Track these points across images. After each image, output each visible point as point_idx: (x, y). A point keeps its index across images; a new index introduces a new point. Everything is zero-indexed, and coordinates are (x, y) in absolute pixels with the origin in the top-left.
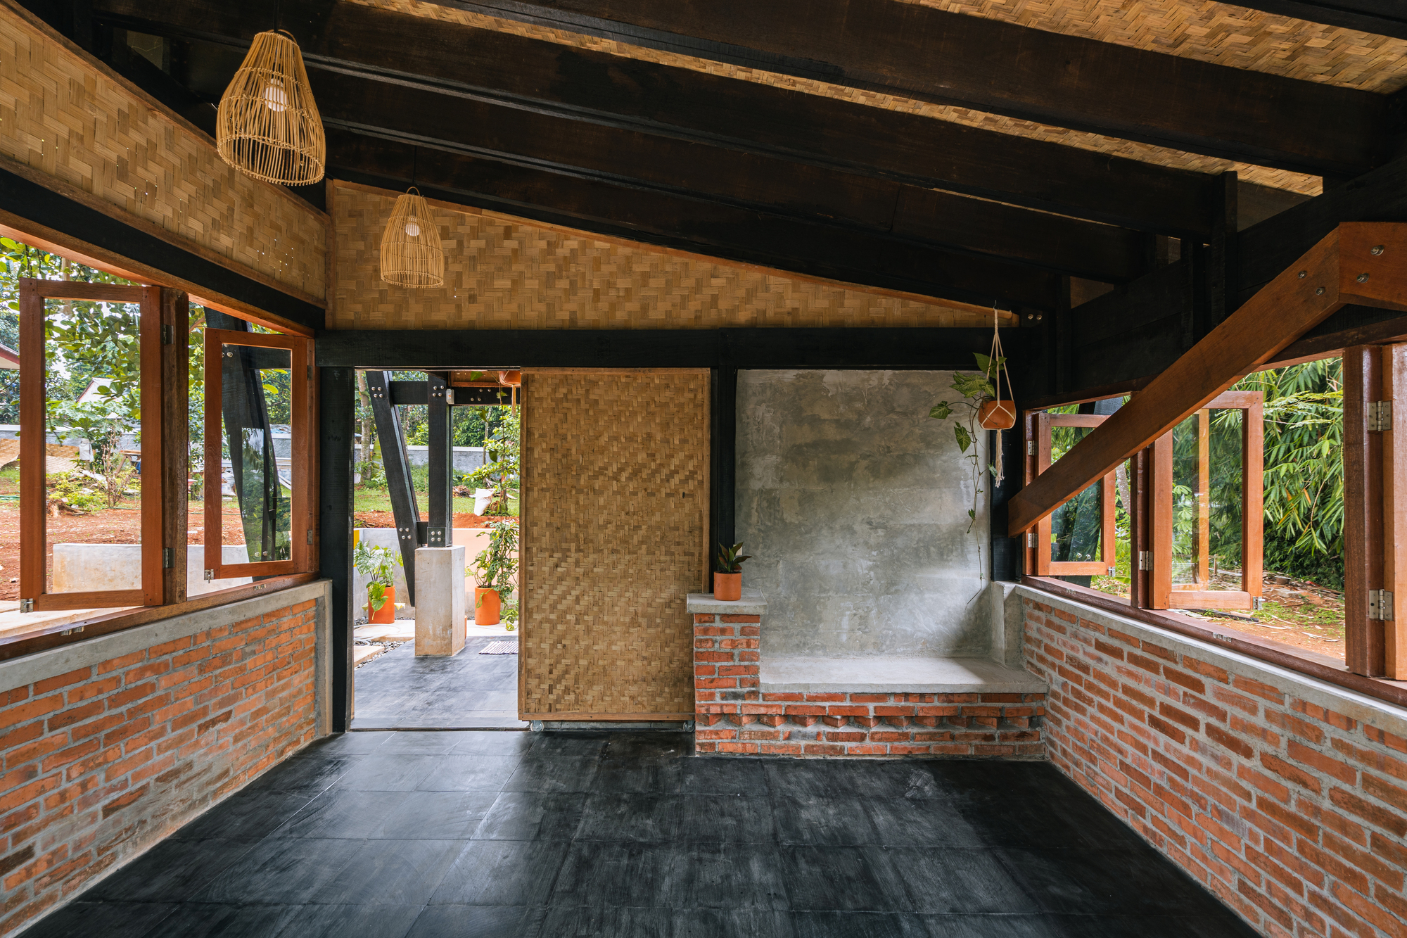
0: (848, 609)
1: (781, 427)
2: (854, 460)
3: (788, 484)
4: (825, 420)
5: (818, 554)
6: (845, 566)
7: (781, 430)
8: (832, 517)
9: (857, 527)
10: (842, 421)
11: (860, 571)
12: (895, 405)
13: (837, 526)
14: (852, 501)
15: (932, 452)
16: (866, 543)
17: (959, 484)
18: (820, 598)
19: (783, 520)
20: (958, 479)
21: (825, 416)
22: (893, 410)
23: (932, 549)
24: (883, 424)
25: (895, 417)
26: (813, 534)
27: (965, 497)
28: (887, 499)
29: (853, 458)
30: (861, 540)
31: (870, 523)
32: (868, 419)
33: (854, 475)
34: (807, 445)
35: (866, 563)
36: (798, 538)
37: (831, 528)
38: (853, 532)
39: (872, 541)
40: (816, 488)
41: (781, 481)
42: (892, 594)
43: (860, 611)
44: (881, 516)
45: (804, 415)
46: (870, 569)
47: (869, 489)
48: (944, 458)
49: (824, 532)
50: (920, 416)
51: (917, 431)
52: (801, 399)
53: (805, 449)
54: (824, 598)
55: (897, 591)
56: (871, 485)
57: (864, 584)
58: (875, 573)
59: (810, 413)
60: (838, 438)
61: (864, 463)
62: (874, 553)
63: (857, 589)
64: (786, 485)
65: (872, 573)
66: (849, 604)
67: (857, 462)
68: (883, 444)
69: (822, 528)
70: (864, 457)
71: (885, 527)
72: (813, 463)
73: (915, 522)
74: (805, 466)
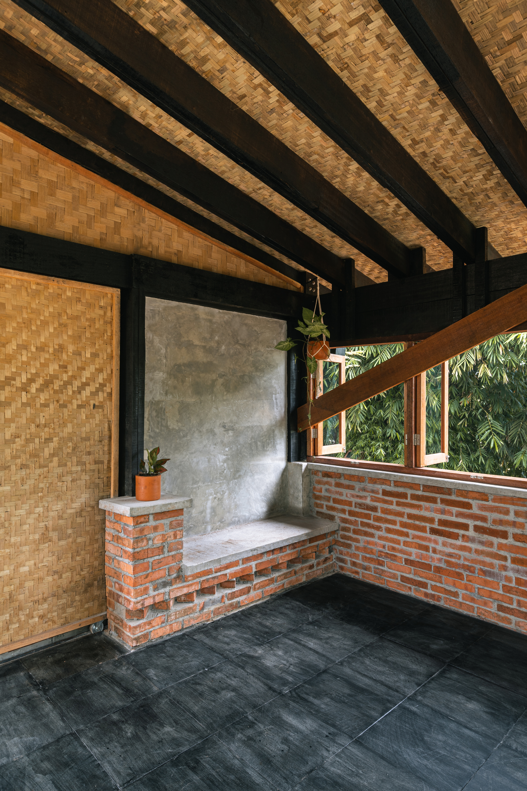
0: (211, 494)
1: (166, 348)
2: (215, 378)
3: (171, 396)
4: (196, 346)
5: (192, 453)
6: (209, 461)
7: (166, 351)
8: (201, 423)
9: (217, 430)
10: (207, 347)
11: (218, 463)
12: (239, 338)
13: (204, 430)
14: (214, 410)
15: (258, 374)
16: (222, 442)
17: (272, 397)
18: (192, 488)
19: (167, 427)
20: (272, 394)
21: (197, 342)
22: (237, 342)
23: (259, 443)
24: (232, 352)
25: (239, 347)
26: (189, 438)
27: (275, 405)
28: (234, 408)
29: (214, 376)
30: (219, 440)
31: (224, 427)
32: (223, 347)
33: (215, 390)
34: (184, 365)
35: (223, 457)
36: (178, 441)
37: (200, 432)
38: (214, 434)
39: (226, 440)
40: (191, 400)
41: (166, 394)
42: (237, 479)
43: (218, 494)
44: (231, 421)
45: (183, 340)
46: (225, 461)
47: (224, 400)
48: (265, 379)
49: (196, 435)
50: (253, 348)
51: (251, 359)
52: (180, 327)
53: (183, 368)
54: (195, 488)
55: (240, 476)
56: (225, 398)
57: (220, 474)
58: (228, 464)
59: (186, 339)
60: (205, 360)
61: (221, 381)
62: (227, 449)
63: (216, 478)
64: (170, 397)
65: (225, 465)
66: (211, 490)
67: (217, 380)
68: (232, 367)
69: (194, 432)
70: (221, 376)
71: (233, 429)
72: (189, 380)
73: (249, 424)
74: (183, 382)
